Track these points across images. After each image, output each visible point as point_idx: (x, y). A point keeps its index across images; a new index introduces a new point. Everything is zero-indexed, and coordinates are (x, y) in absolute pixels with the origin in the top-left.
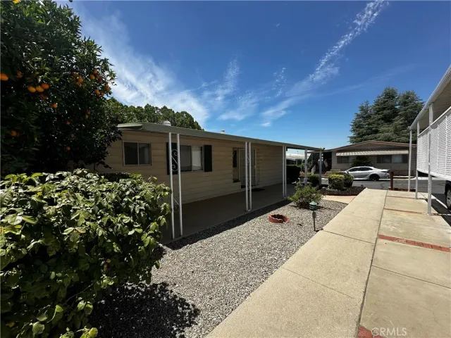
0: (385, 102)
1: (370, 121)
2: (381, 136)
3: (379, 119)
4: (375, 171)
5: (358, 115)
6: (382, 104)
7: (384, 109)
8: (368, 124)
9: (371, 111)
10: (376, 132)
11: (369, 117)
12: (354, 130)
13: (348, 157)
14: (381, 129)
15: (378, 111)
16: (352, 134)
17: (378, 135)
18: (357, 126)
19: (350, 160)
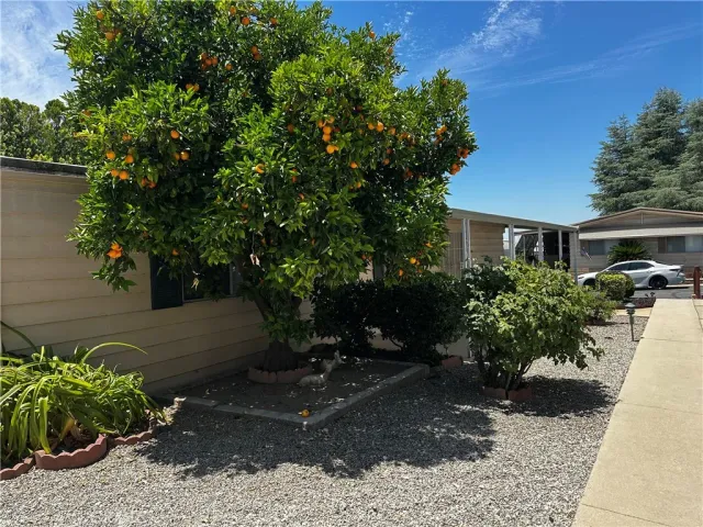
0: (659, 120)
1: (633, 160)
2: (659, 193)
3: (651, 157)
4: (658, 268)
5: (607, 147)
6: (654, 123)
7: (659, 134)
8: (629, 168)
9: (633, 138)
10: (646, 184)
11: (629, 151)
12: (600, 180)
13: (601, 242)
14: (657, 178)
15: (647, 139)
16: (596, 190)
17: (649, 191)
18: (606, 172)
19: (608, 248)
